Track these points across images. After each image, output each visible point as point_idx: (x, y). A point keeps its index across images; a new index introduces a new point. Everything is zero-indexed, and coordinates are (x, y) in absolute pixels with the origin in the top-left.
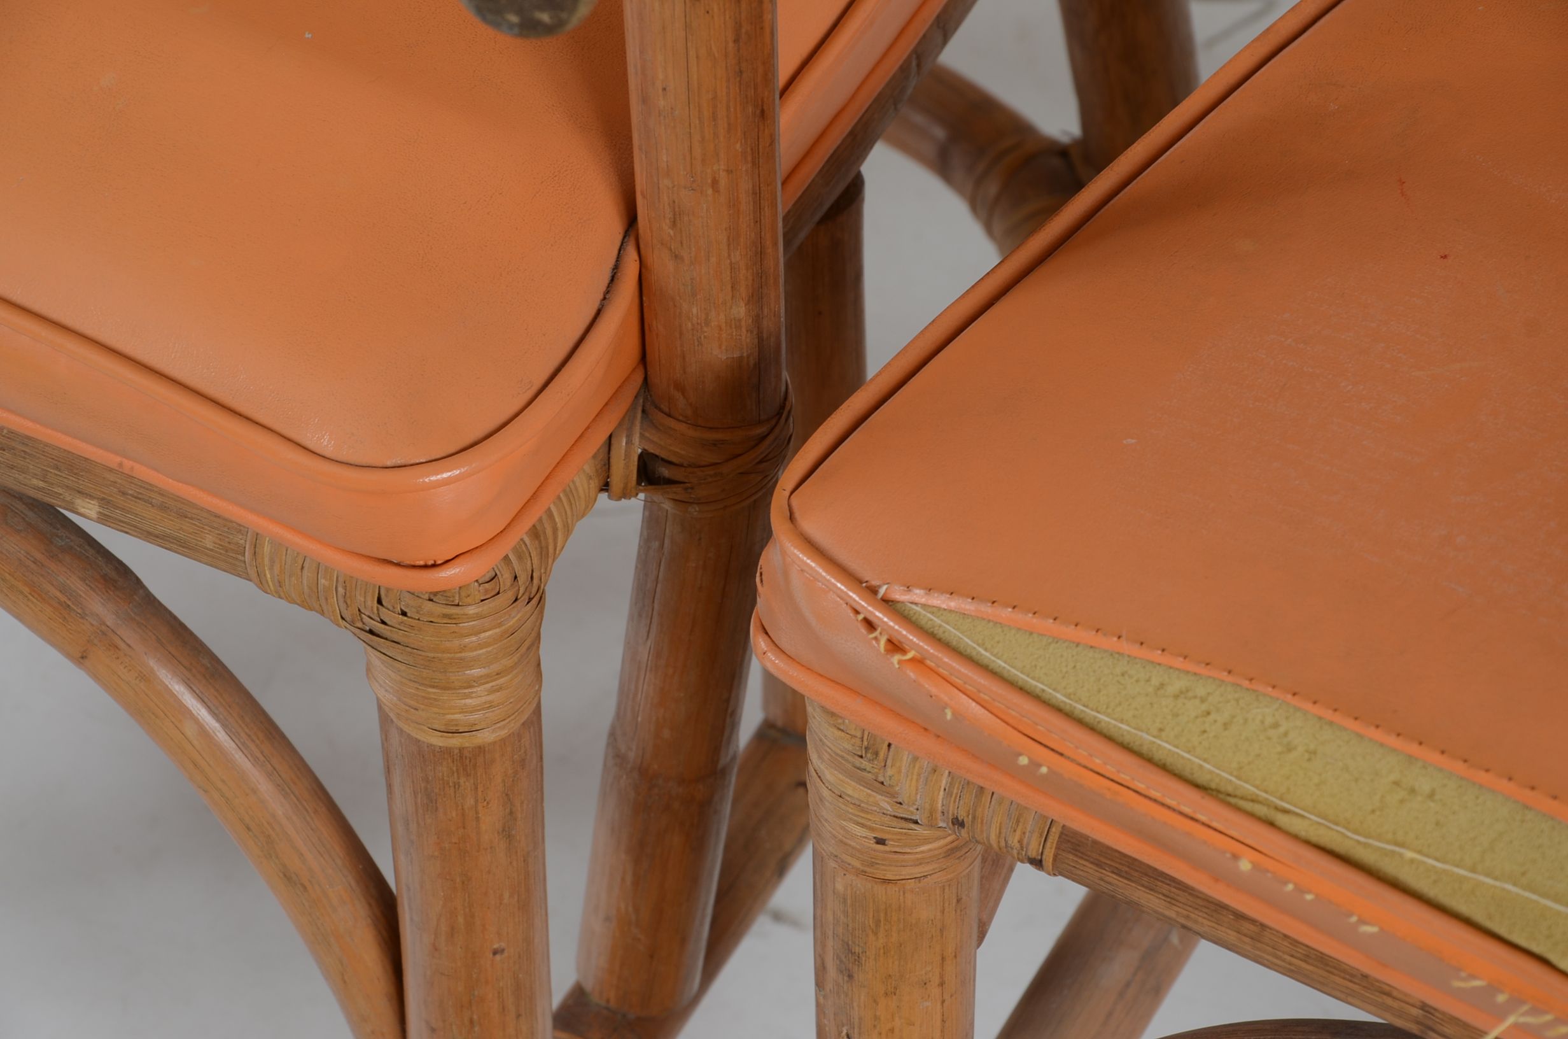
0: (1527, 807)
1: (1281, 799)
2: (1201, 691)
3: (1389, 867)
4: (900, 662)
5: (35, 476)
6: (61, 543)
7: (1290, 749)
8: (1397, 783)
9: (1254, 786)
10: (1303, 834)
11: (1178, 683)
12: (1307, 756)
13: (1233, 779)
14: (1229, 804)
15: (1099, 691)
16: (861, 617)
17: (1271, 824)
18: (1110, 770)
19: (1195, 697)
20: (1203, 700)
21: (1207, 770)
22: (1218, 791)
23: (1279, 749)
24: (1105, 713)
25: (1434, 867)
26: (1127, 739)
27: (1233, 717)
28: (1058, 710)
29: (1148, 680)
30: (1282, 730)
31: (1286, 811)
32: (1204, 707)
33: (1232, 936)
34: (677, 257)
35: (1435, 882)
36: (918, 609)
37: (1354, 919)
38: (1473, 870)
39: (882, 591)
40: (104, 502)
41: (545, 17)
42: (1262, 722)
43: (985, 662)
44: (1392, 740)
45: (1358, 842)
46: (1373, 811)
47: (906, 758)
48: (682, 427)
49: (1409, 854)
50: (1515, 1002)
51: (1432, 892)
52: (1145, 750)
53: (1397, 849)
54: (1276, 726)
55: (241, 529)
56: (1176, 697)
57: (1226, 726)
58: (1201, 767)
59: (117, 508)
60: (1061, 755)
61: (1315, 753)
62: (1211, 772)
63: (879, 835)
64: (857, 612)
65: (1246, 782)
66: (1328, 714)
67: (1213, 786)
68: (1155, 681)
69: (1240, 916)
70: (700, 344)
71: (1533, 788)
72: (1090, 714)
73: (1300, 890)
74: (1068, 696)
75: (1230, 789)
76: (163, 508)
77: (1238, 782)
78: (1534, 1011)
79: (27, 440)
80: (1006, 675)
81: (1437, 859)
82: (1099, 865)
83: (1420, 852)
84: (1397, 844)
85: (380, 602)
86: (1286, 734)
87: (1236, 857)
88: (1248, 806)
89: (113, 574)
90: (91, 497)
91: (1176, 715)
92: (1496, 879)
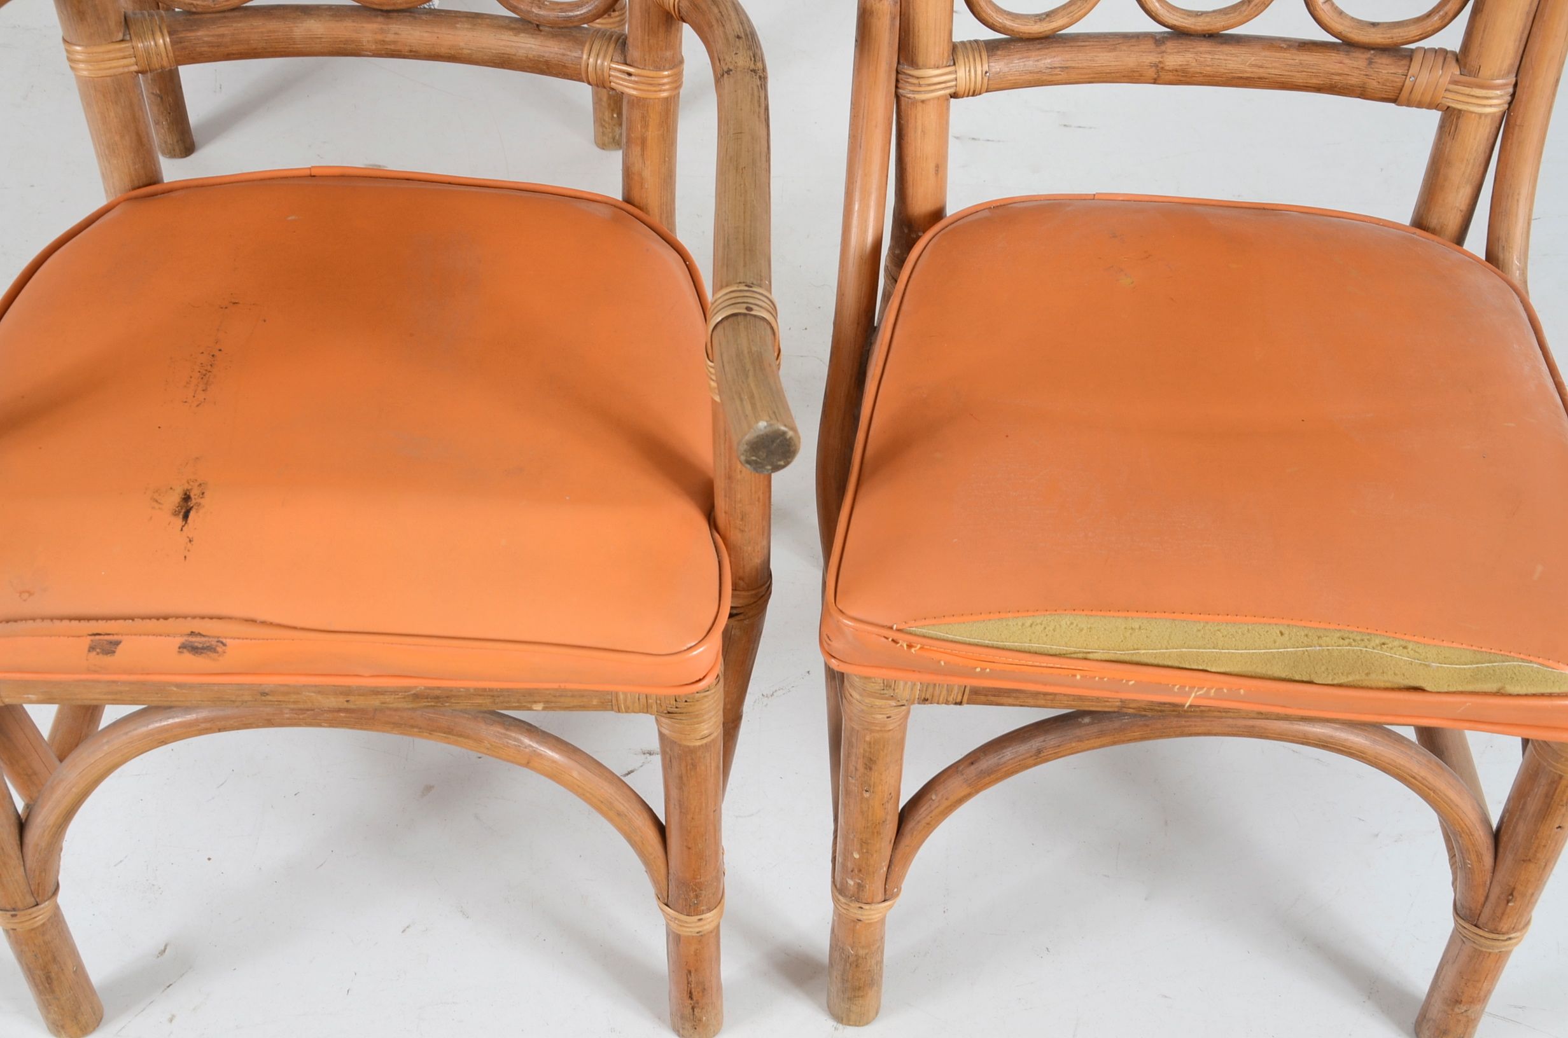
0: (1174, 620)
1: (1085, 649)
2: (1039, 621)
3: (1135, 658)
4: (915, 651)
5: (514, 702)
6: (507, 723)
7: (1081, 630)
8: (1125, 628)
9: (1073, 647)
10: (1099, 658)
11: (1029, 622)
12: (1089, 630)
13: (1065, 648)
14: (1067, 658)
15: (1001, 634)
16: (890, 639)
17: (1086, 659)
18: (1016, 661)
19: (1037, 624)
20: (1041, 624)
21: (1055, 648)
22: (1060, 654)
23: (1078, 631)
24: (1006, 642)
25: (1152, 653)
26: (1018, 648)
27: (1055, 626)
28: (987, 646)
29: (1017, 624)
30: (1075, 625)
31: (1089, 653)
32: (1043, 626)
33: (1043, 702)
34: (742, 531)
35: (1155, 658)
36: (914, 629)
37: (1124, 681)
38: (1167, 649)
39: (895, 627)
40: (546, 702)
41: (782, 463)
42: (1066, 624)
43: (951, 639)
44: (1116, 614)
45: (1121, 654)
46: (1122, 641)
47: (902, 683)
48: (743, 593)
49: (1143, 651)
50: (1192, 688)
51: (1155, 662)
52: (1026, 650)
53: (1137, 651)
54: (1072, 623)
55: (608, 693)
56: (1031, 626)
57: (1054, 630)
58: (1051, 648)
59: (552, 702)
60: (994, 662)
61: (1090, 628)
62: (1056, 649)
63: (888, 715)
64: (887, 638)
65: (1070, 647)
66: (1089, 613)
67: (1057, 653)
68: (1020, 624)
69: (1045, 694)
70: (751, 560)
71: (1174, 613)
72: (1000, 644)
73: (1101, 679)
74: (989, 640)
75: (1064, 652)
76: (573, 696)
77: (1067, 648)
78: (1200, 689)
79: (508, 690)
80: (961, 641)
81: (1152, 650)
82: (986, 695)
83: (1145, 649)
84: (1134, 650)
85: (676, 701)
86: (1077, 625)
87: (1074, 676)
88: (1075, 656)
89: (529, 728)
90: (540, 702)
91: (1034, 633)
92: (1176, 649)
